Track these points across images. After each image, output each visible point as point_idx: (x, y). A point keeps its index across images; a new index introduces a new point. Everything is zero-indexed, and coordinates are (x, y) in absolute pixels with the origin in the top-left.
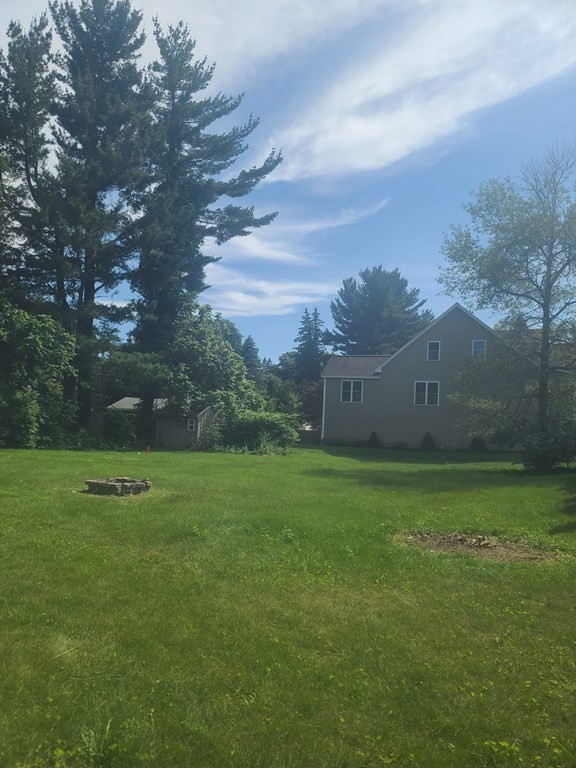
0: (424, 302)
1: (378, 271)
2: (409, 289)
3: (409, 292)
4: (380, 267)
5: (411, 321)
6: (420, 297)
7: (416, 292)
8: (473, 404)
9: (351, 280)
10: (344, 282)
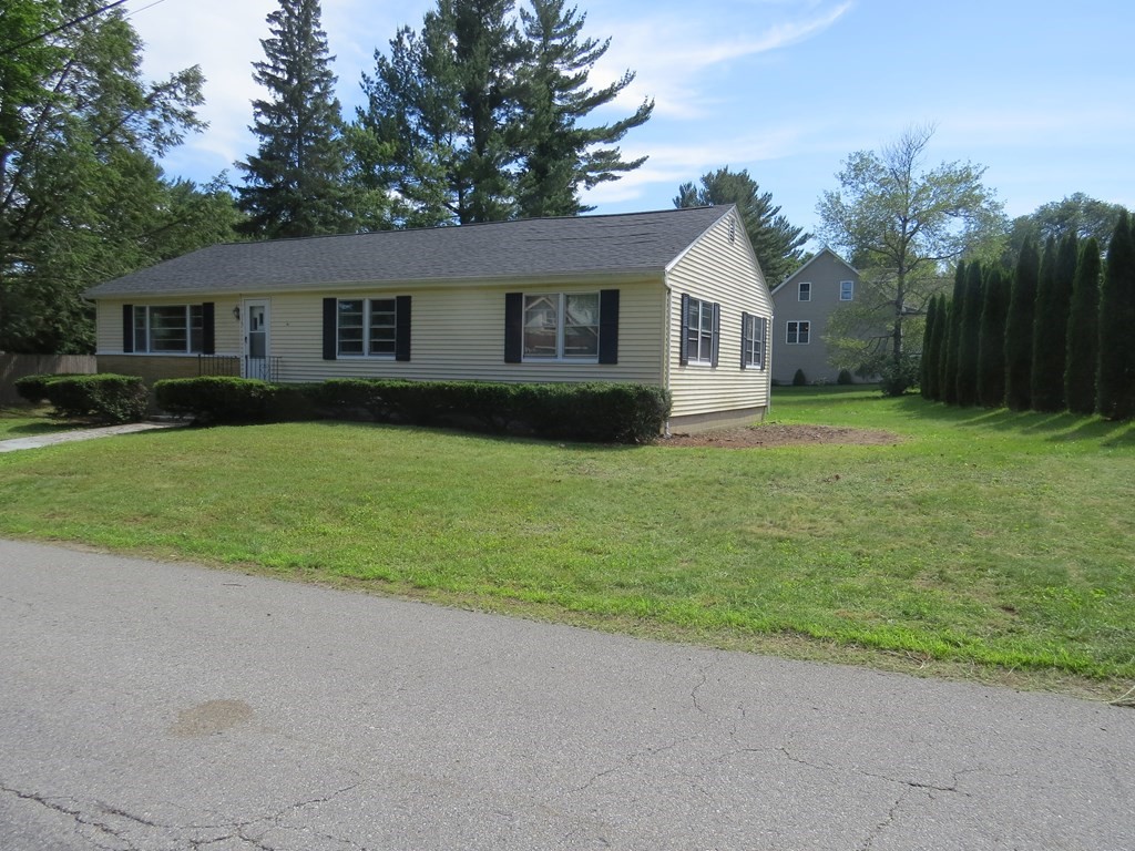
0: (778, 209)
1: (723, 174)
2: (759, 194)
3: (759, 197)
4: (726, 170)
5: (763, 235)
6: (773, 203)
7: (768, 197)
8: (842, 342)
9: (689, 185)
10: (681, 188)
